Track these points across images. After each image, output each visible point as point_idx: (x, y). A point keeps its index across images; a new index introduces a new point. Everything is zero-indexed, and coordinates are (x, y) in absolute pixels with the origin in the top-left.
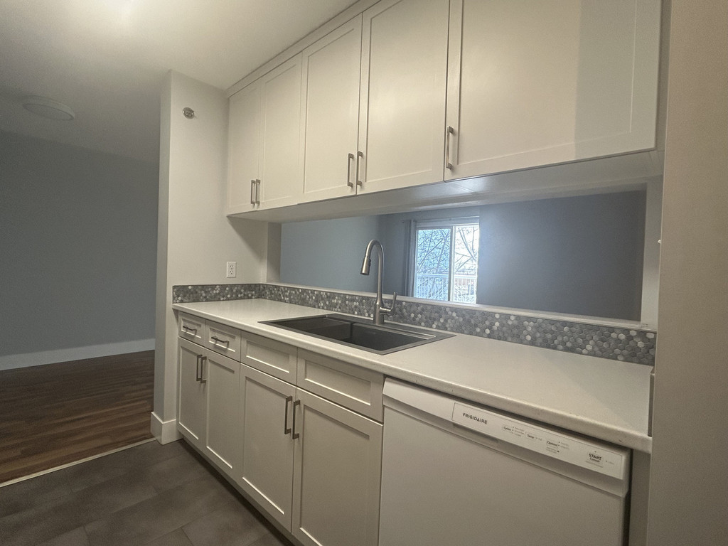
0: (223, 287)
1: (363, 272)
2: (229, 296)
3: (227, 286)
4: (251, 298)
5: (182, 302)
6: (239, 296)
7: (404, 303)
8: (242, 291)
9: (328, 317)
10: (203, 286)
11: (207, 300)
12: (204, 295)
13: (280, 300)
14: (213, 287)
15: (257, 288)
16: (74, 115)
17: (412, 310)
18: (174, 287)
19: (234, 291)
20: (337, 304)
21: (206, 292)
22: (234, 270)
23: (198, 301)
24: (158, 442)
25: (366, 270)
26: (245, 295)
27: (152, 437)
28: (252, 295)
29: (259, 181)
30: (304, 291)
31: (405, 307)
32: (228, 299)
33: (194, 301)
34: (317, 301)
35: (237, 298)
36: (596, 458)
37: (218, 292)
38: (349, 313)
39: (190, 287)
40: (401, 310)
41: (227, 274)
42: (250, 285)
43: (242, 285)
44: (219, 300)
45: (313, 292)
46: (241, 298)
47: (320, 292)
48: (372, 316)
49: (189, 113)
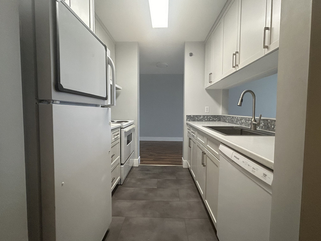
0: (204, 116)
1: (238, 105)
2: (206, 120)
3: (205, 116)
4: (216, 121)
5: (189, 121)
6: (210, 120)
7: (269, 121)
8: (212, 118)
9: (235, 127)
10: (196, 116)
11: (198, 121)
12: (197, 119)
13: (225, 122)
14: (200, 116)
15: (218, 117)
16: (167, 65)
17: (272, 124)
18: (187, 116)
19: (208, 118)
20: (243, 122)
21: (197, 118)
22: (208, 110)
23: (195, 121)
24: (182, 166)
25: (240, 104)
26: (213, 120)
27: (182, 165)
28: (216, 120)
29: (211, 73)
30: (233, 117)
31: (269, 123)
32: (206, 121)
33: (193, 121)
34: (237, 121)
35: (209, 121)
36: (265, 175)
37: (202, 118)
38: (248, 126)
39: (192, 116)
40: (268, 124)
41: (206, 112)
42: (215, 116)
43: (212, 116)
44: (202, 121)
45: (235, 117)
46: (211, 121)
47: (238, 117)
48: (250, 126)
49: (191, 55)
